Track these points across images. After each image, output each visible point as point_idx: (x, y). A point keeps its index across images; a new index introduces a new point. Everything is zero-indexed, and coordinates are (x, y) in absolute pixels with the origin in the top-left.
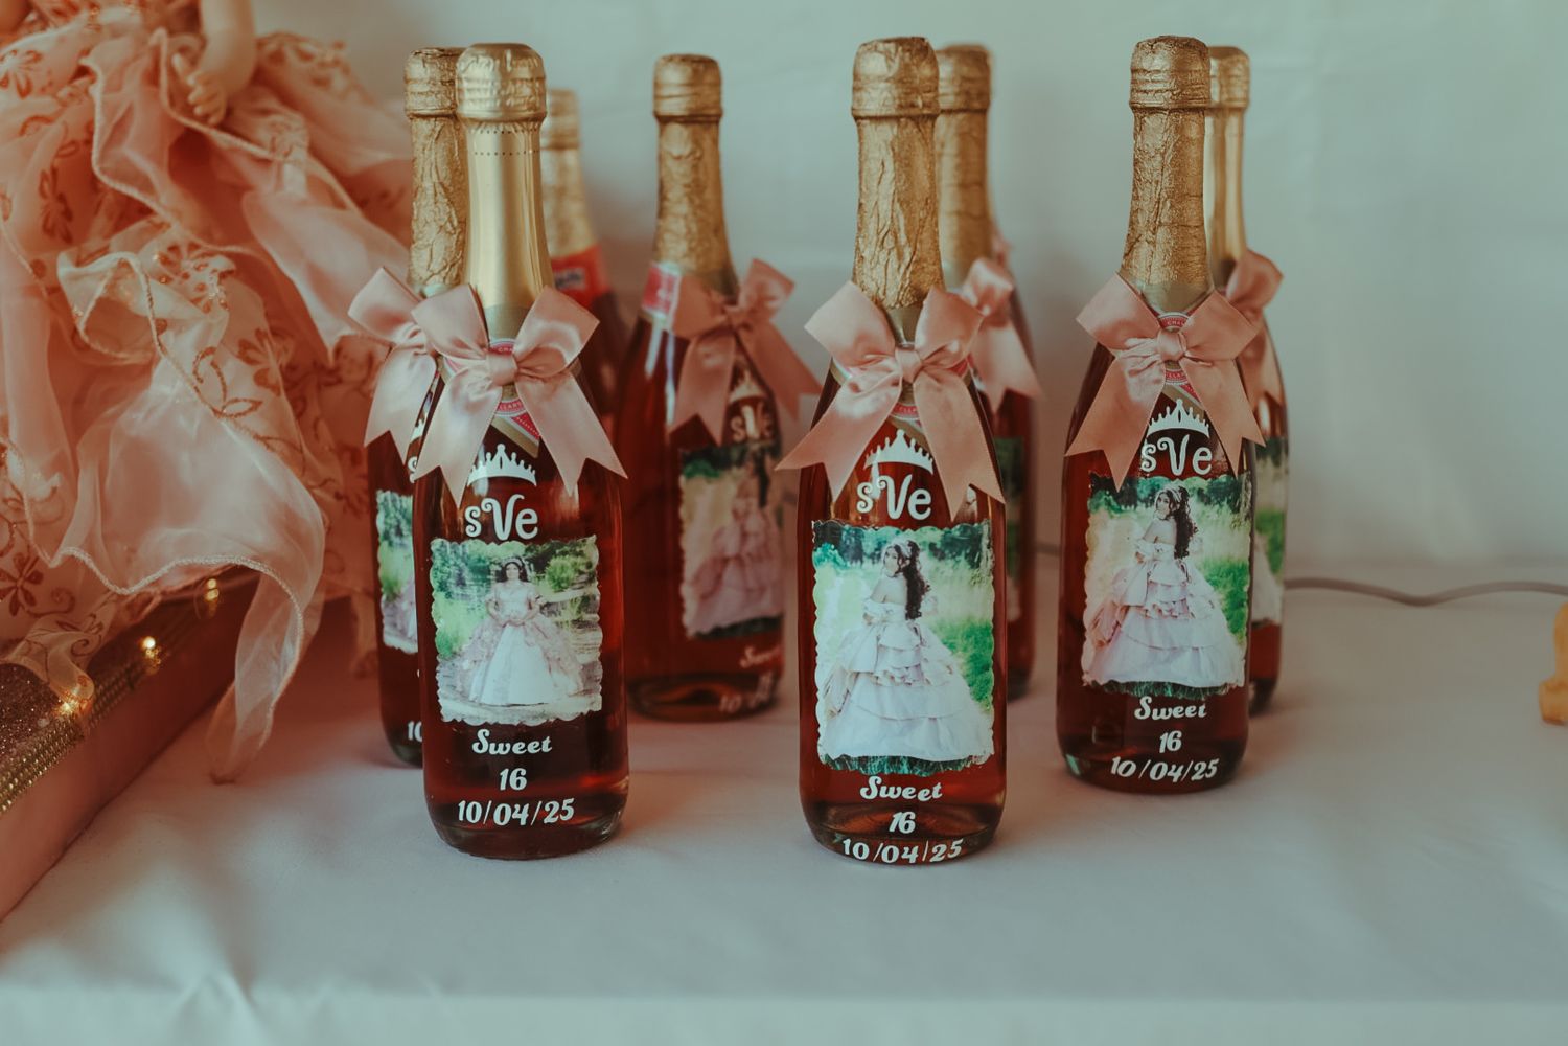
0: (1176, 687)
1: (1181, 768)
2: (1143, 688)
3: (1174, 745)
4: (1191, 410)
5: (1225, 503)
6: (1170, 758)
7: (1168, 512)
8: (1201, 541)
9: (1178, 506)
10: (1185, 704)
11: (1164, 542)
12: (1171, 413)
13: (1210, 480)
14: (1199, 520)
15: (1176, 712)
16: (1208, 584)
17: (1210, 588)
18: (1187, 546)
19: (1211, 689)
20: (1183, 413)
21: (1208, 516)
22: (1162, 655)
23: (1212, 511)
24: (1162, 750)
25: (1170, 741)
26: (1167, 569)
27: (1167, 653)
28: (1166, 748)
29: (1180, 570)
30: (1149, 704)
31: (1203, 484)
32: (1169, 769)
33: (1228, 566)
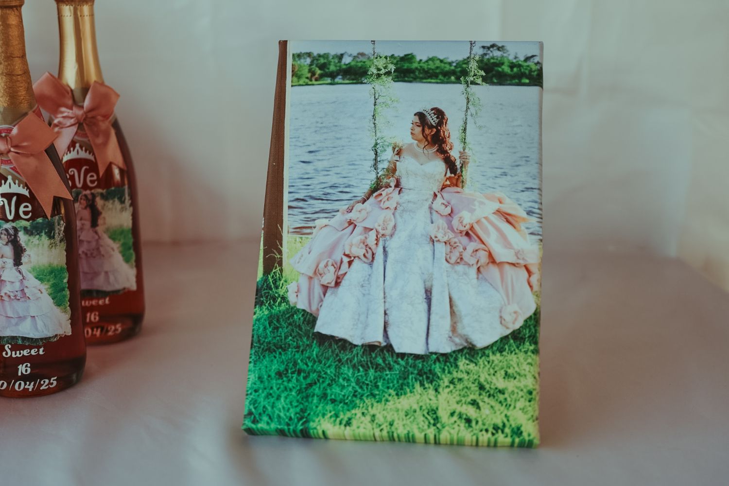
0: (24, 339)
1: (32, 383)
2: (5, 339)
3: (26, 371)
4: (17, 182)
5: (43, 234)
6: (25, 378)
7: (7, 240)
8: (29, 256)
9: (13, 237)
10: (31, 348)
11: (7, 258)
12: (5, 184)
13: (31, 221)
14: (27, 245)
15: (25, 353)
16: (36, 280)
17: (38, 282)
18: (21, 259)
19: (46, 339)
20: (12, 184)
21: (32, 242)
22: (13, 321)
23: (35, 239)
24: (20, 374)
25: (23, 369)
26: (10, 274)
27: (16, 320)
28: (22, 372)
29: (18, 274)
30: (9, 349)
31: (27, 224)
32: (25, 384)
33: (49, 269)
